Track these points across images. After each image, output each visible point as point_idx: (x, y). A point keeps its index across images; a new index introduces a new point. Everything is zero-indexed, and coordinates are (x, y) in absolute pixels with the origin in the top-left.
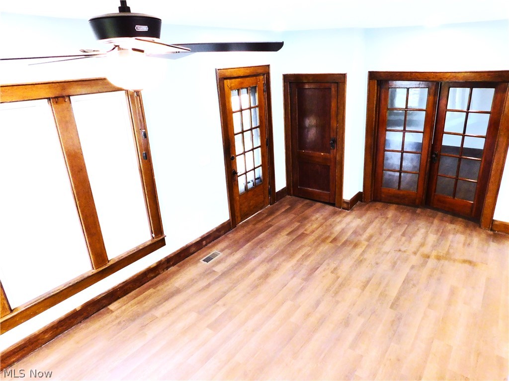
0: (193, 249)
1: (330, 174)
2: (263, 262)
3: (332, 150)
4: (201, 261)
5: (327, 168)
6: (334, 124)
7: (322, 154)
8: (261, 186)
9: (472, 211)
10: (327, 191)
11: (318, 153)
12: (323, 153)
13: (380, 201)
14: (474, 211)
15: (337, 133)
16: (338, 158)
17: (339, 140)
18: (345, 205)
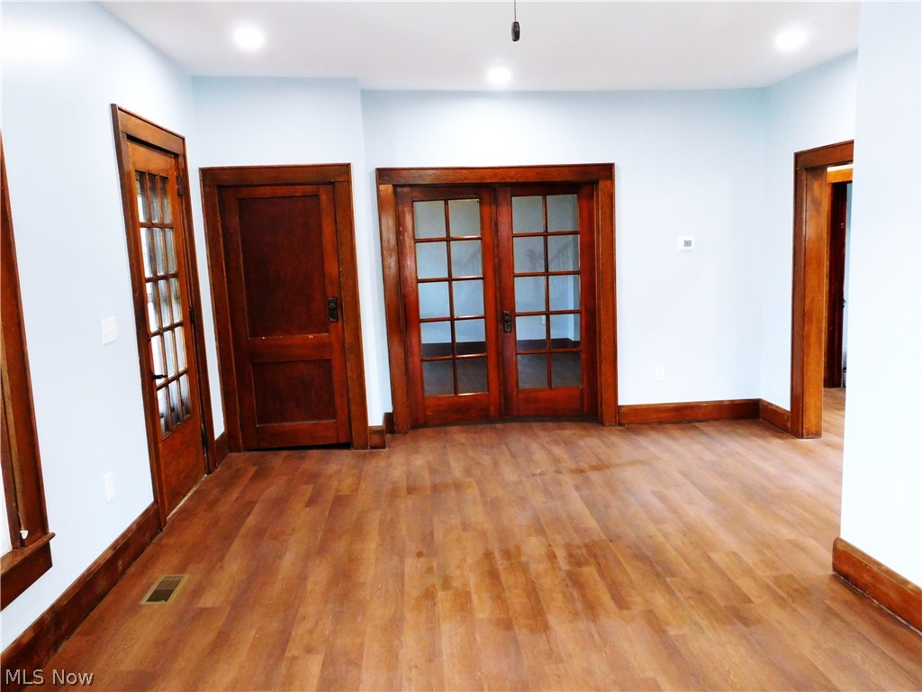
0: (102, 584)
1: (334, 377)
2: (307, 558)
3: (332, 325)
4: (144, 602)
5: (326, 364)
6: (331, 268)
7: (310, 336)
8: (191, 422)
9: (583, 403)
10: (329, 417)
11: (298, 336)
12: (312, 333)
13: (425, 425)
14: (586, 403)
15: (340, 287)
16: (348, 338)
17: (346, 301)
18: (376, 439)
